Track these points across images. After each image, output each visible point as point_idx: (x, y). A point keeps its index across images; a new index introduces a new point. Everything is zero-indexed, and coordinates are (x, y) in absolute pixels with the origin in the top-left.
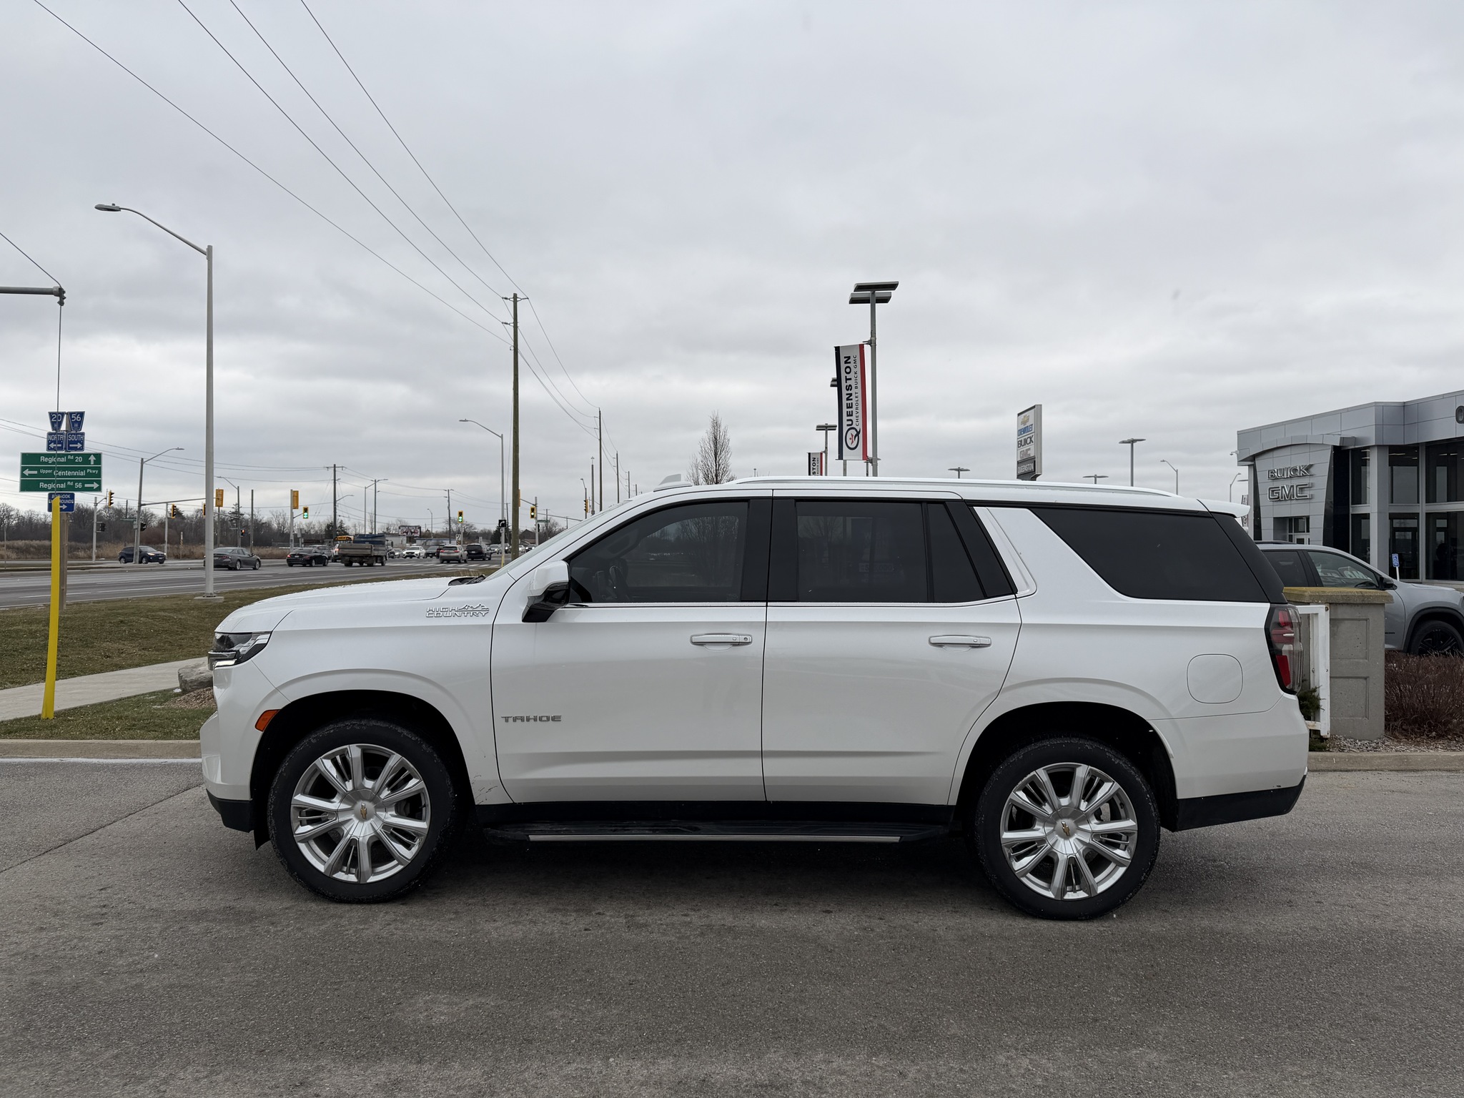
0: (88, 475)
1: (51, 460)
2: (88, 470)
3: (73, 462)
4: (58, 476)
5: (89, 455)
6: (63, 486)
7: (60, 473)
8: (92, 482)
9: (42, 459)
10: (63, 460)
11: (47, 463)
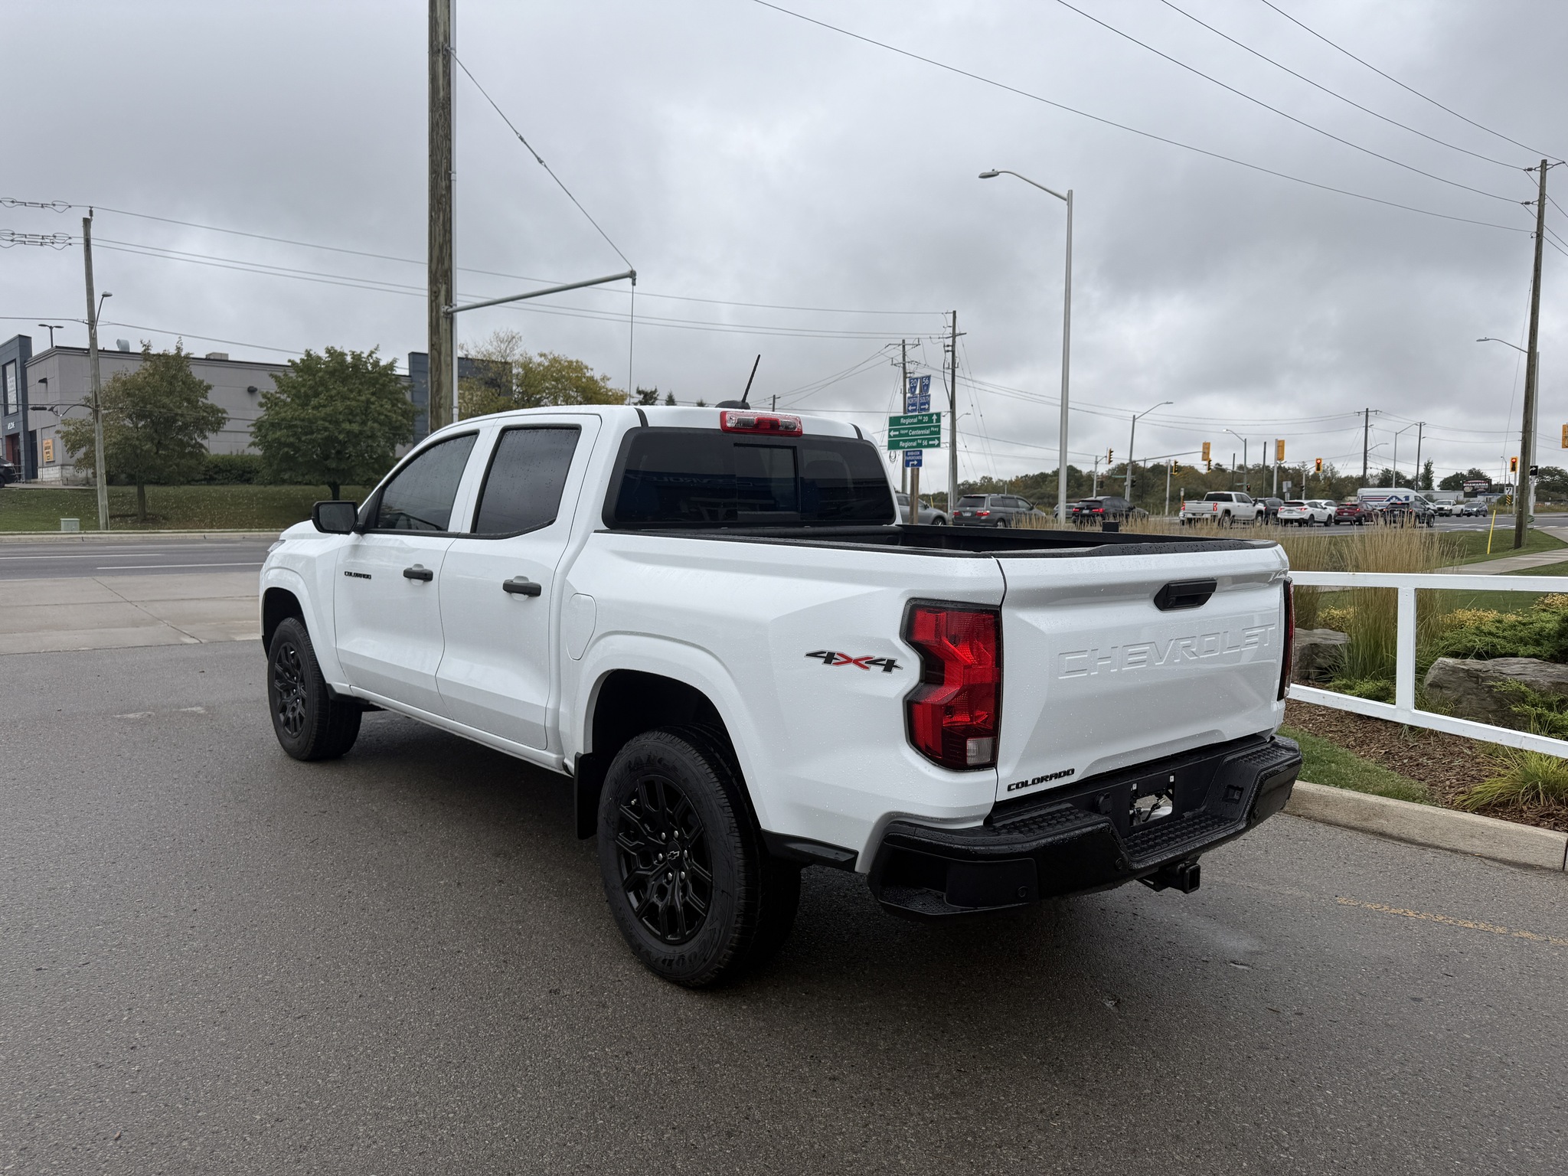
0: (932, 433)
1: (908, 421)
2: (932, 429)
3: (920, 422)
4: (912, 436)
5: (932, 415)
6: (915, 444)
7: (913, 433)
8: (933, 439)
9: (903, 421)
10: (915, 420)
11: (905, 424)
